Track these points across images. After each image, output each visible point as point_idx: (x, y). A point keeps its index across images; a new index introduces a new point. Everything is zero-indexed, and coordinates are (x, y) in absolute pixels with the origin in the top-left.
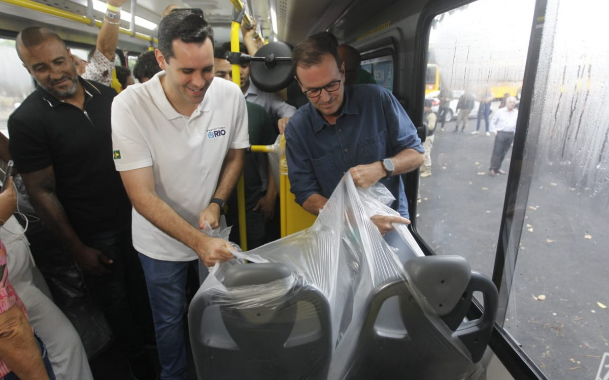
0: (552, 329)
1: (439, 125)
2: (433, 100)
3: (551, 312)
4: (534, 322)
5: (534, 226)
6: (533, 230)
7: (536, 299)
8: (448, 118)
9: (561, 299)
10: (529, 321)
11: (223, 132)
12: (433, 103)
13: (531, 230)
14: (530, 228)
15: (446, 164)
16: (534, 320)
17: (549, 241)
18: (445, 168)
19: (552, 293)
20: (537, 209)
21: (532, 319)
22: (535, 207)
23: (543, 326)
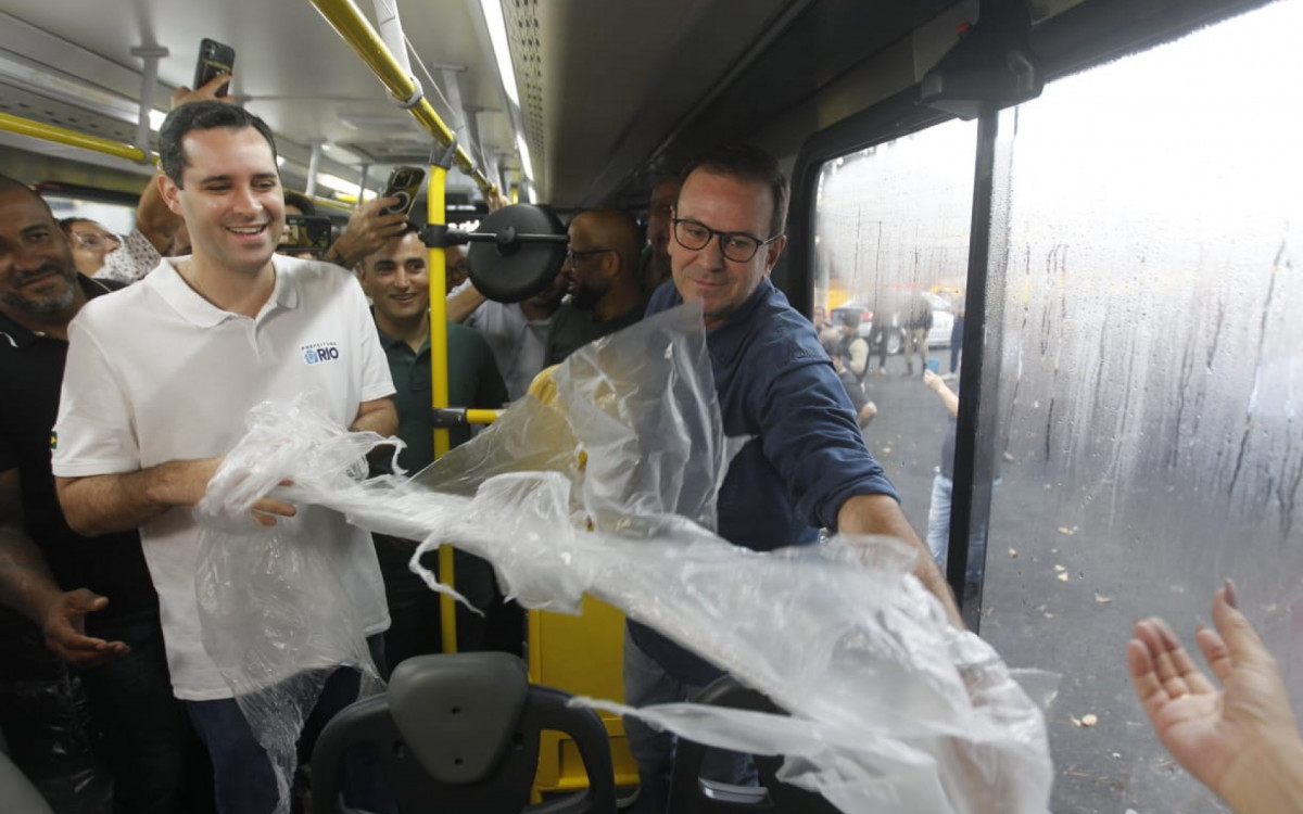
0: (1112, 789)
1: (875, 361)
2: (861, 311)
3: (1109, 750)
4: (1075, 774)
5: (1070, 569)
6: (1069, 576)
7: (1078, 723)
8: (893, 345)
9: (1130, 723)
10: (1065, 773)
11: (334, 353)
12: (862, 318)
13: (1064, 577)
14: (1061, 572)
15: (890, 443)
16: (1075, 770)
17: (1100, 599)
18: (887, 450)
19: (1110, 711)
20: (1076, 533)
21: (1072, 768)
22: (1069, 528)
23: (1094, 782)
